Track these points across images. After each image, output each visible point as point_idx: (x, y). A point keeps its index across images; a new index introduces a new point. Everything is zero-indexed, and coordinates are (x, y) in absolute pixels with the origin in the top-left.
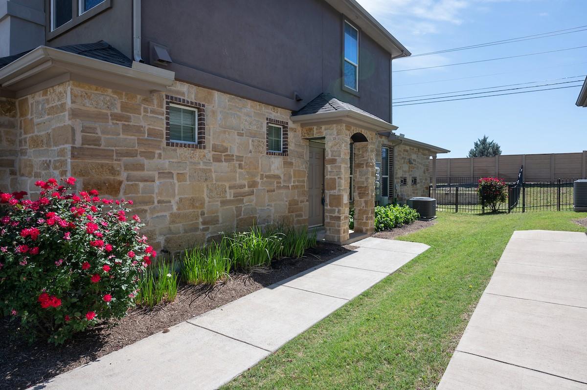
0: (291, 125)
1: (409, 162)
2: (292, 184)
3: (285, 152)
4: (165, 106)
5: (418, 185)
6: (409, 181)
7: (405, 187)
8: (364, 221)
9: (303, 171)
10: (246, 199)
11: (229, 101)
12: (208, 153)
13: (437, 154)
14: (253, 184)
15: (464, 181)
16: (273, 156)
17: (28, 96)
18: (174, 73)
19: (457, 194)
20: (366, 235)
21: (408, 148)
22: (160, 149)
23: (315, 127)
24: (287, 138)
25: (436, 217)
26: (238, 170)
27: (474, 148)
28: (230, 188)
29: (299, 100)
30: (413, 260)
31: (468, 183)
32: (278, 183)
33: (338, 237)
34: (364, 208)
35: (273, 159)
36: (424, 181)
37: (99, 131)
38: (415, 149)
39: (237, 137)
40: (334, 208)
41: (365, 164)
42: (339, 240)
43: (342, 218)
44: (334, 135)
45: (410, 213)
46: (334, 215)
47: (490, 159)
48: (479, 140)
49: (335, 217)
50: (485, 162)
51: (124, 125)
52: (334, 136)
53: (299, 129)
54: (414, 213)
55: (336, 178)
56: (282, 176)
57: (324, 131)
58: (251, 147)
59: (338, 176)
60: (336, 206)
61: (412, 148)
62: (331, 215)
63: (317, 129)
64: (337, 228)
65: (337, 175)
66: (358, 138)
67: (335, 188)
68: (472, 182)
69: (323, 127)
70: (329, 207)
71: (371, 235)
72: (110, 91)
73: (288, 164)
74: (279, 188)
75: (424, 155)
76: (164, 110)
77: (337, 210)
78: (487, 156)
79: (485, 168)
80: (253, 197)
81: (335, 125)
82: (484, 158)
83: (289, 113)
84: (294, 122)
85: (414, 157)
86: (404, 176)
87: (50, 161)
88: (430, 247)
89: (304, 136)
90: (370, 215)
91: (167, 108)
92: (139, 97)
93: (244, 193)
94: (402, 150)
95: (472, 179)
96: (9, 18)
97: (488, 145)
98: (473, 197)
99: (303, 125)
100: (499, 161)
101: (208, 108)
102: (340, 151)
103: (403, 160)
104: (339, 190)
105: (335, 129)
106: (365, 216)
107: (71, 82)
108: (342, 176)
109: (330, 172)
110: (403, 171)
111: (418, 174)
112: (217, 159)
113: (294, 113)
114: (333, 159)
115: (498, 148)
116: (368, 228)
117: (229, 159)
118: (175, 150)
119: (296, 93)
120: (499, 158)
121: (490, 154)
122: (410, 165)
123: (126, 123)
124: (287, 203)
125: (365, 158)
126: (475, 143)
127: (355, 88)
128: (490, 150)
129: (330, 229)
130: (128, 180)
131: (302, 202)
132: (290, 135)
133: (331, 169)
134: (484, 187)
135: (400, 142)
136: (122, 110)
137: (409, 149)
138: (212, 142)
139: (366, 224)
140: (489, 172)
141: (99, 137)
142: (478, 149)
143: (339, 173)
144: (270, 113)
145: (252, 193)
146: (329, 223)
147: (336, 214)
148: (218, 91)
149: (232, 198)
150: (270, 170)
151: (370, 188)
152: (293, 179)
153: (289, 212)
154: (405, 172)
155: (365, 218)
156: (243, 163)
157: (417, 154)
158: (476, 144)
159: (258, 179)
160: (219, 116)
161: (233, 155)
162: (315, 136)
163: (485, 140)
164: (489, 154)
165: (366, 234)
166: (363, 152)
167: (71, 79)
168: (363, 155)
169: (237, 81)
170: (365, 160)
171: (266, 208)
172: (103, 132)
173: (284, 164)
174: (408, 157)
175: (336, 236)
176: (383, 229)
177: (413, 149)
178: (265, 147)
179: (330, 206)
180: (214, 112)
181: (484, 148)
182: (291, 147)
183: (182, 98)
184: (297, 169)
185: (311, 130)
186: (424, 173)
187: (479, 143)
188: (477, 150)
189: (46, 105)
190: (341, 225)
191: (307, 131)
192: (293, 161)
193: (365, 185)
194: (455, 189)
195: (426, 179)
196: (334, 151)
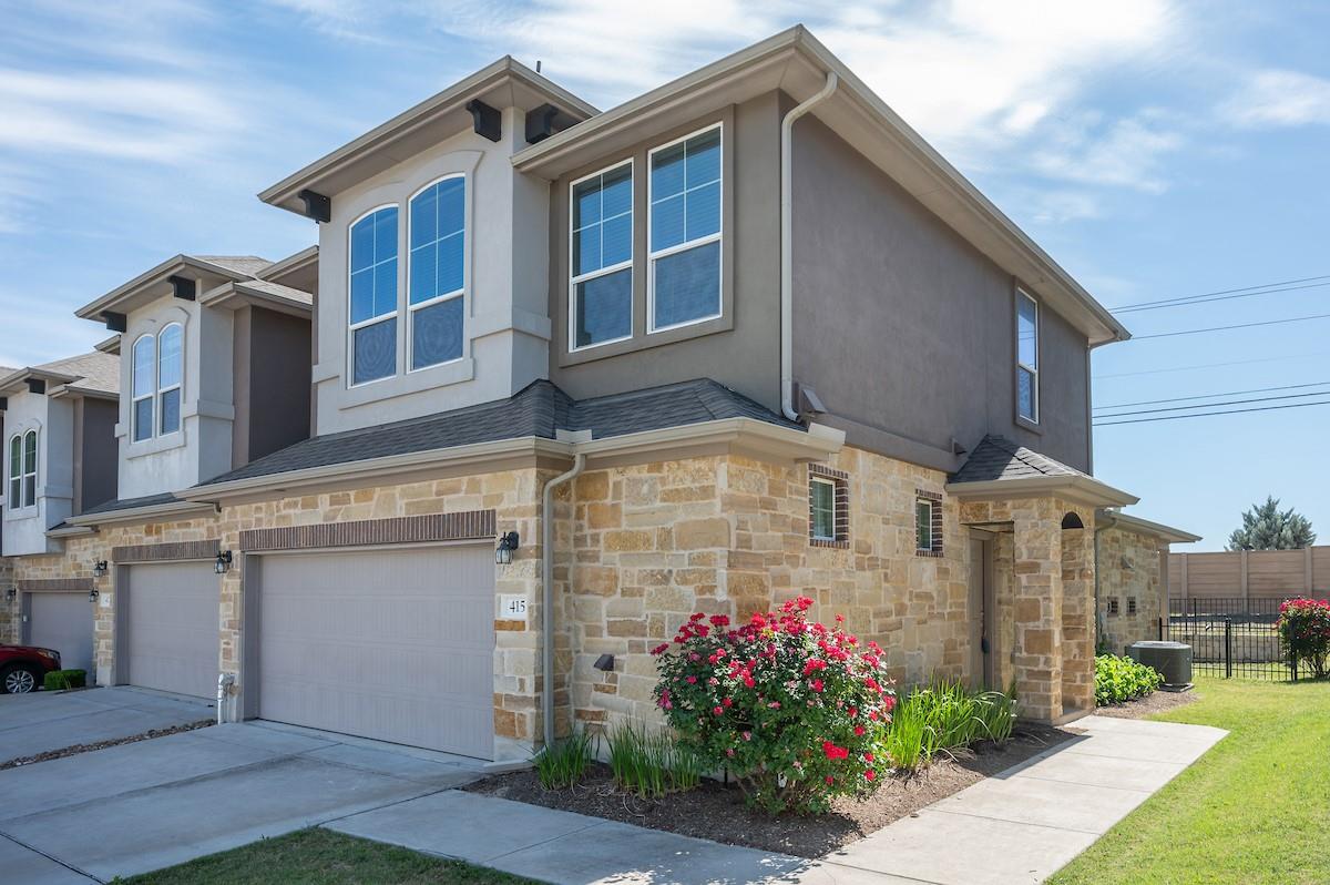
0: (946, 500)
1: (1122, 564)
2: (948, 610)
3: (937, 550)
4: (808, 480)
5: (1139, 616)
6: (1123, 607)
7: (1117, 619)
8: (1078, 683)
9: (962, 585)
10: (892, 637)
11: (874, 465)
12: (850, 555)
13: (1171, 545)
14: (901, 610)
15: (1224, 607)
16: (924, 558)
17: (608, 470)
18: (844, 433)
19: (1228, 638)
20: (1083, 712)
21: (1118, 533)
22: (803, 551)
23: (991, 504)
24: (940, 524)
25: (1192, 685)
26: (884, 585)
27: (1242, 528)
28: (876, 615)
29: (959, 452)
30: (1213, 748)
31: (1235, 613)
32: (932, 607)
33: (1046, 710)
34: (1077, 659)
35: (925, 564)
36: (1148, 607)
37: (750, 526)
38: (1131, 535)
39: (882, 526)
40: (1036, 655)
41: (1077, 571)
42: (1048, 716)
43: (1053, 674)
44: (1033, 518)
45: (1144, 674)
46: (1036, 669)
47: (1289, 555)
48: (1256, 508)
49: (1039, 672)
50: (1274, 563)
51: (771, 515)
52: (1033, 521)
53: (956, 505)
54: (1151, 675)
55: (1040, 598)
56: (935, 595)
57: (1011, 511)
58: (898, 544)
59: (1045, 596)
60: (1042, 653)
61: (1125, 533)
62: (1029, 668)
63: (994, 507)
64: (1042, 692)
65: (1042, 593)
66: (1071, 522)
67: (1038, 618)
68: (1245, 609)
69: (1010, 504)
70: (1024, 654)
71: (1091, 712)
72: (759, 464)
73: (943, 572)
74: (932, 616)
75: (1147, 547)
76: (808, 488)
77: (1042, 659)
78: (1277, 547)
79: (1278, 576)
80: (900, 633)
81: (1035, 500)
82: (1271, 553)
83: (942, 476)
84: (950, 494)
85: (1129, 552)
86: (1113, 595)
87: (670, 572)
88: (1227, 732)
89: (967, 520)
90: (1089, 673)
91: (811, 484)
92: (783, 469)
93: (890, 625)
94: (1109, 539)
95: (1245, 601)
96: (511, 332)
97: (1279, 522)
98: (1253, 644)
99: (963, 499)
100: (1313, 559)
101: (852, 480)
102: (1046, 549)
103: (1110, 561)
104: (1048, 621)
105: (1035, 508)
106: (1078, 674)
107: (728, 457)
108: (1052, 596)
109: (1026, 587)
110: (1111, 584)
111: (1138, 590)
112: (860, 567)
113: (952, 478)
114: (1032, 563)
115: (1305, 528)
116: (1087, 697)
117: (873, 564)
118: (818, 552)
119: (954, 440)
120: (1312, 554)
121: (1286, 543)
122: (1124, 571)
123: (773, 512)
124: (942, 645)
125: (1077, 560)
126: (1244, 515)
127: (1032, 416)
128: (1287, 533)
129: (1027, 696)
130: (775, 601)
131: (962, 644)
132: (946, 517)
133: (1029, 582)
134: (1294, 621)
135: (1111, 521)
136: (770, 493)
137: (1120, 537)
138: (855, 537)
139: (1081, 690)
140: (1287, 587)
141: (750, 536)
142: (1254, 530)
143: (1045, 590)
144: (921, 480)
145: (899, 626)
146: (1026, 683)
147: (1041, 667)
148: (863, 449)
149: (877, 634)
150: (921, 584)
151: (1088, 618)
152: (949, 601)
153: (945, 663)
154: (1115, 585)
155: (1078, 678)
156: (889, 571)
157: (1136, 546)
158: (1248, 518)
159: (906, 601)
160: (863, 491)
161: (877, 559)
162: (990, 520)
163: (1271, 507)
164: (1283, 543)
165: (1082, 709)
166: (1073, 549)
167: (729, 453)
168: (1072, 554)
169: (883, 429)
170: (1076, 565)
171: (915, 653)
172: (755, 529)
173: (938, 572)
174: (1119, 554)
175: (1042, 707)
176: (1107, 702)
177: (1128, 537)
178: (915, 542)
179: (1026, 650)
180: (857, 486)
181: (1269, 528)
182: (947, 541)
183: (825, 466)
184: (954, 581)
185: (981, 507)
186: (1149, 589)
187: (1255, 515)
188: (1250, 532)
189: (659, 485)
190: (1052, 687)
191: (972, 509)
192: (949, 566)
193: (1079, 613)
194: (1224, 624)
195: (1153, 603)
196: (1034, 548)
